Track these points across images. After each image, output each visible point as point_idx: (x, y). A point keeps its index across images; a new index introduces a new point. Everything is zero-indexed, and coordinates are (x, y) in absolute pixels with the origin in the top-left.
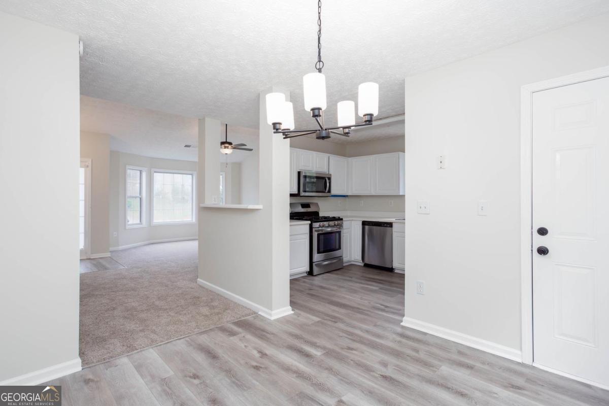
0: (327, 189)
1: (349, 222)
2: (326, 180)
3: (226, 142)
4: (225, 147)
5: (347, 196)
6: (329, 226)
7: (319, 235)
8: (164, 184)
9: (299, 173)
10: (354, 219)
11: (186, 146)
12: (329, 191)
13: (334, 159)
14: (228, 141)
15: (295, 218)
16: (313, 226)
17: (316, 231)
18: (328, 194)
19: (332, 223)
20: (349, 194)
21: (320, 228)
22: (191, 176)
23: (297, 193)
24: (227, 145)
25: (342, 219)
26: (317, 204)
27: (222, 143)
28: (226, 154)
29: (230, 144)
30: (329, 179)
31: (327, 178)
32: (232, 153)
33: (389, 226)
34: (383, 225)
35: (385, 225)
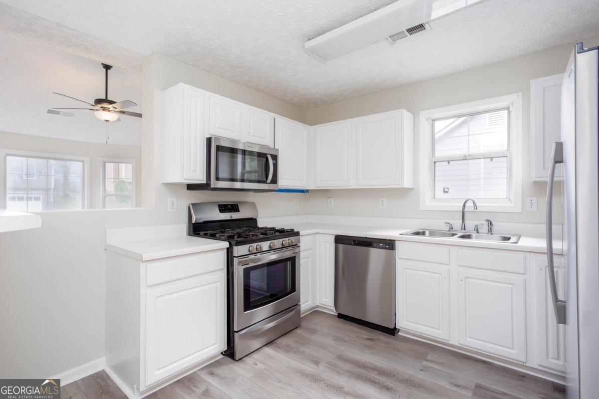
0: (270, 176)
1: (311, 237)
2: (267, 159)
3: (106, 101)
4: (104, 109)
5: (307, 191)
6: (271, 249)
7: (247, 272)
8: (47, 176)
9: (209, 140)
10: (319, 231)
11: (49, 111)
12: (274, 181)
13: (285, 125)
14: (109, 99)
15: (202, 233)
16: (235, 254)
17: (240, 263)
18: (272, 187)
19: (277, 243)
20: (311, 187)
21: (252, 257)
22: (81, 164)
23: (204, 182)
24: (105, 105)
25: (297, 234)
26: (253, 205)
27: (99, 101)
28: (107, 121)
29: (111, 102)
30: (275, 158)
31: (269, 157)
32: (119, 120)
33: (387, 246)
34: (376, 245)
35: (381, 245)
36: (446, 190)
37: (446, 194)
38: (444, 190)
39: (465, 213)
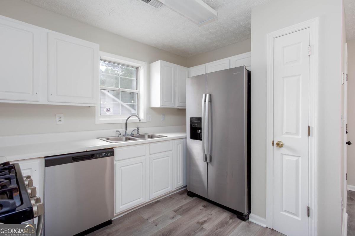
33: (109, 154)
34: (99, 156)
35: (103, 154)
36: (108, 109)
37: (108, 112)
38: (107, 110)
39: (127, 124)
